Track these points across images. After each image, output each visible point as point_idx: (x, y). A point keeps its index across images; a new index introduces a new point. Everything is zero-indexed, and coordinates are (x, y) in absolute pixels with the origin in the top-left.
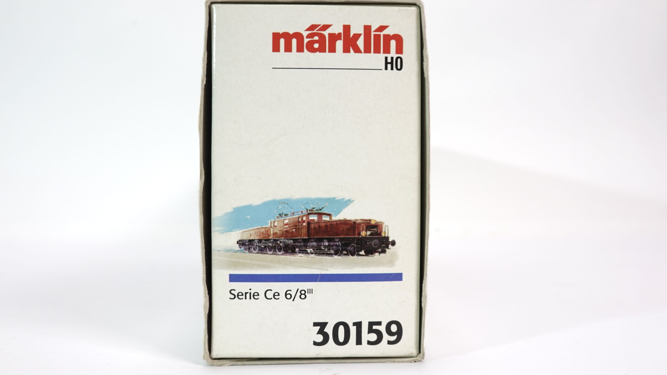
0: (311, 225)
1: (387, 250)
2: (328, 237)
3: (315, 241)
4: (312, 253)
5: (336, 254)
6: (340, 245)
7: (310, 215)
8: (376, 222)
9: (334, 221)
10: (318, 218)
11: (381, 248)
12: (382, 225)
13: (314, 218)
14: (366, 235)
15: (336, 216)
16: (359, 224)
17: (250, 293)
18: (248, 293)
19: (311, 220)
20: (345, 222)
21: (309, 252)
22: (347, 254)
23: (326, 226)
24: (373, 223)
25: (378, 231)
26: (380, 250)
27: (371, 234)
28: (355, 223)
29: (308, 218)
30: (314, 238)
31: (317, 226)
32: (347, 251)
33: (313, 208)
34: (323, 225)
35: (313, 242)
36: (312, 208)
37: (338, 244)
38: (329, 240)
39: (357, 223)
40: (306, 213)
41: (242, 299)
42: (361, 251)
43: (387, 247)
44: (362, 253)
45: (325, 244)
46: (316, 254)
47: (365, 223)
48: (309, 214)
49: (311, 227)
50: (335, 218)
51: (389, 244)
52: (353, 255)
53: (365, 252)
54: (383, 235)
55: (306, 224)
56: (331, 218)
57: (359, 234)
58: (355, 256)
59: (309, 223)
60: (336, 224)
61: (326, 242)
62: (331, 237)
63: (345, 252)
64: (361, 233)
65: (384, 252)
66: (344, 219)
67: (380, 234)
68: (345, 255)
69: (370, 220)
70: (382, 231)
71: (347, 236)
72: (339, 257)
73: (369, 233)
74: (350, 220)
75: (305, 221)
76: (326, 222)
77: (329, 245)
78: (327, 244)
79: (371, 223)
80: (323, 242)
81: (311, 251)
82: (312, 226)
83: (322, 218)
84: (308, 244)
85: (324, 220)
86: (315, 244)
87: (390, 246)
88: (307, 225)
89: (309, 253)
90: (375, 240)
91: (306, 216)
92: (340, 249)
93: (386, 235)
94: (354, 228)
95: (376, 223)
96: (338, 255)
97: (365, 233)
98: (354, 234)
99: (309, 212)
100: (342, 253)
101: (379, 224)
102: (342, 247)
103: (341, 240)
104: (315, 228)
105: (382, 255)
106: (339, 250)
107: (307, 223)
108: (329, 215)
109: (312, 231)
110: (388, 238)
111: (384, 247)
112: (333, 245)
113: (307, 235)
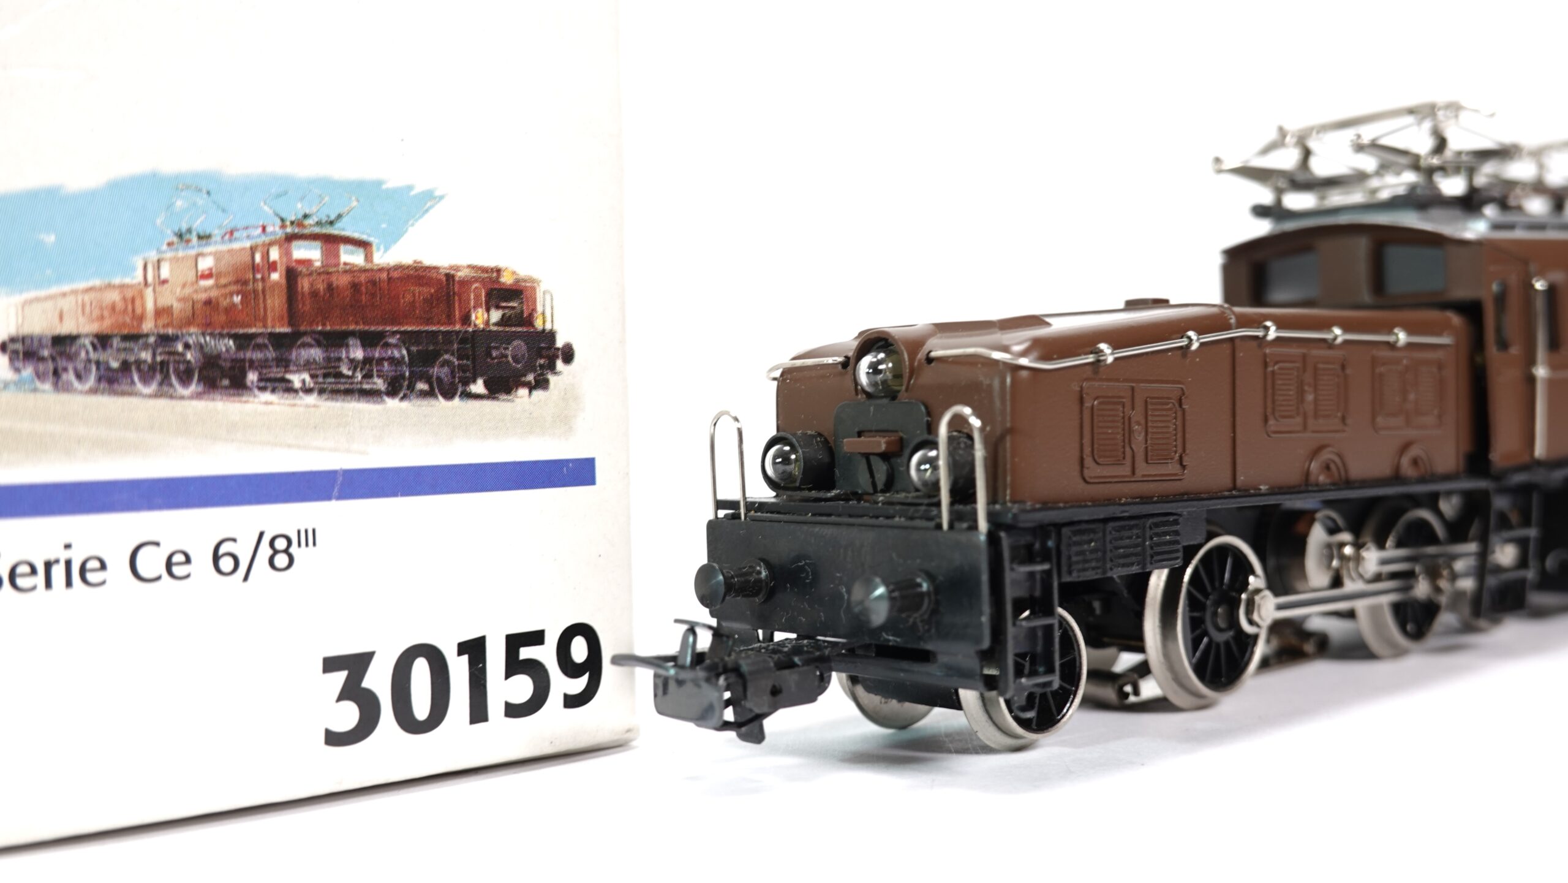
0: (299, 279)
1: (552, 378)
2: (360, 327)
3: (319, 344)
4: (308, 391)
5: (392, 392)
6: (407, 359)
7: (295, 244)
8: (515, 277)
9: (381, 270)
10: (326, 254)
11: (533, 369)
12: (534, 289)
13: (309, 252)
14: (487, 323)
15: (386, 249)
16: (465, 283)
17: (68, 563)
18: (57, 561)
19: (300, 262)
20: (418, 275)
21: (297, 384)
22: (429, 394)
23: (355, 286)
24: (507, 279)
25: (522, 312)
26: (530, 377)
27: (503, 322)
28: (450, 277)
29: (287, 253)
30: (314, 332)
31: (321, 287)
32: (428, 380)
33: (306, 216)
34: (343, 281)
35: (310, 346)
36: (300, 216)
37: (396, 354)
38: (369, 340)
39: (457, 279)
40: (280, 233)
41: (34, 588)
42: (474, 381)
43: (552, 367)
44: (479, 387)
45: (352, 356)
46: (321, 392)
47: (483, 281)
48: (290, 238)
49: (299, 289)
50: (384, 258)
51: (557, 357)
52: (449, 395)
53: (487, 384)
54: (539, 324)
55: (281, 276)
56: (368, 257)
57: (466, 319)
58: (457, 400)
59: (292, 275)
60: (390, 279)
61: (356, 346)
62: (373, 328)
63: (422, 386)
64: (473, 317)
65: (541, 384)
66: (415, 262)
67: (529, 321)
68: (424, 394)
69: (498, 271)
70: (534, 310)
71: (427, 324)
72: (405, 404)
73: (496, 315)
74: (436, 268)
75: (279, 266)
76: (351, 270)
77: (367, 361)
78: (358, 354)
79: (503, 280)
80: (347, 346)
81: (304, 382)
82: (304, 284)
83: (337, 256)
84: (291, 354)
85: (345, 264)
86: (316, 354)
87: (559, 364)
88: (284, 281)
89: (296, 391)
90: (515, 343)
91: (280, 247)
92: (407, 374)
93: (548, 327)
94: (448, 294)
95: (517, 281)
96: (401, 395)
97: (486, 316)
98: (450, 320)
99: (289, 230)
100: (411, 387)
101: (526, 287)
102: (411, 365)
103: (408, 338)
104: (314, 294)
105: (538, 394)
106: (403, 376)
107: (284, 273)
108: (363, 245)
109: (306, 306)
110: (551, 336)
111: (541, 366)
112: (380, 361)
113: (286, 320)
